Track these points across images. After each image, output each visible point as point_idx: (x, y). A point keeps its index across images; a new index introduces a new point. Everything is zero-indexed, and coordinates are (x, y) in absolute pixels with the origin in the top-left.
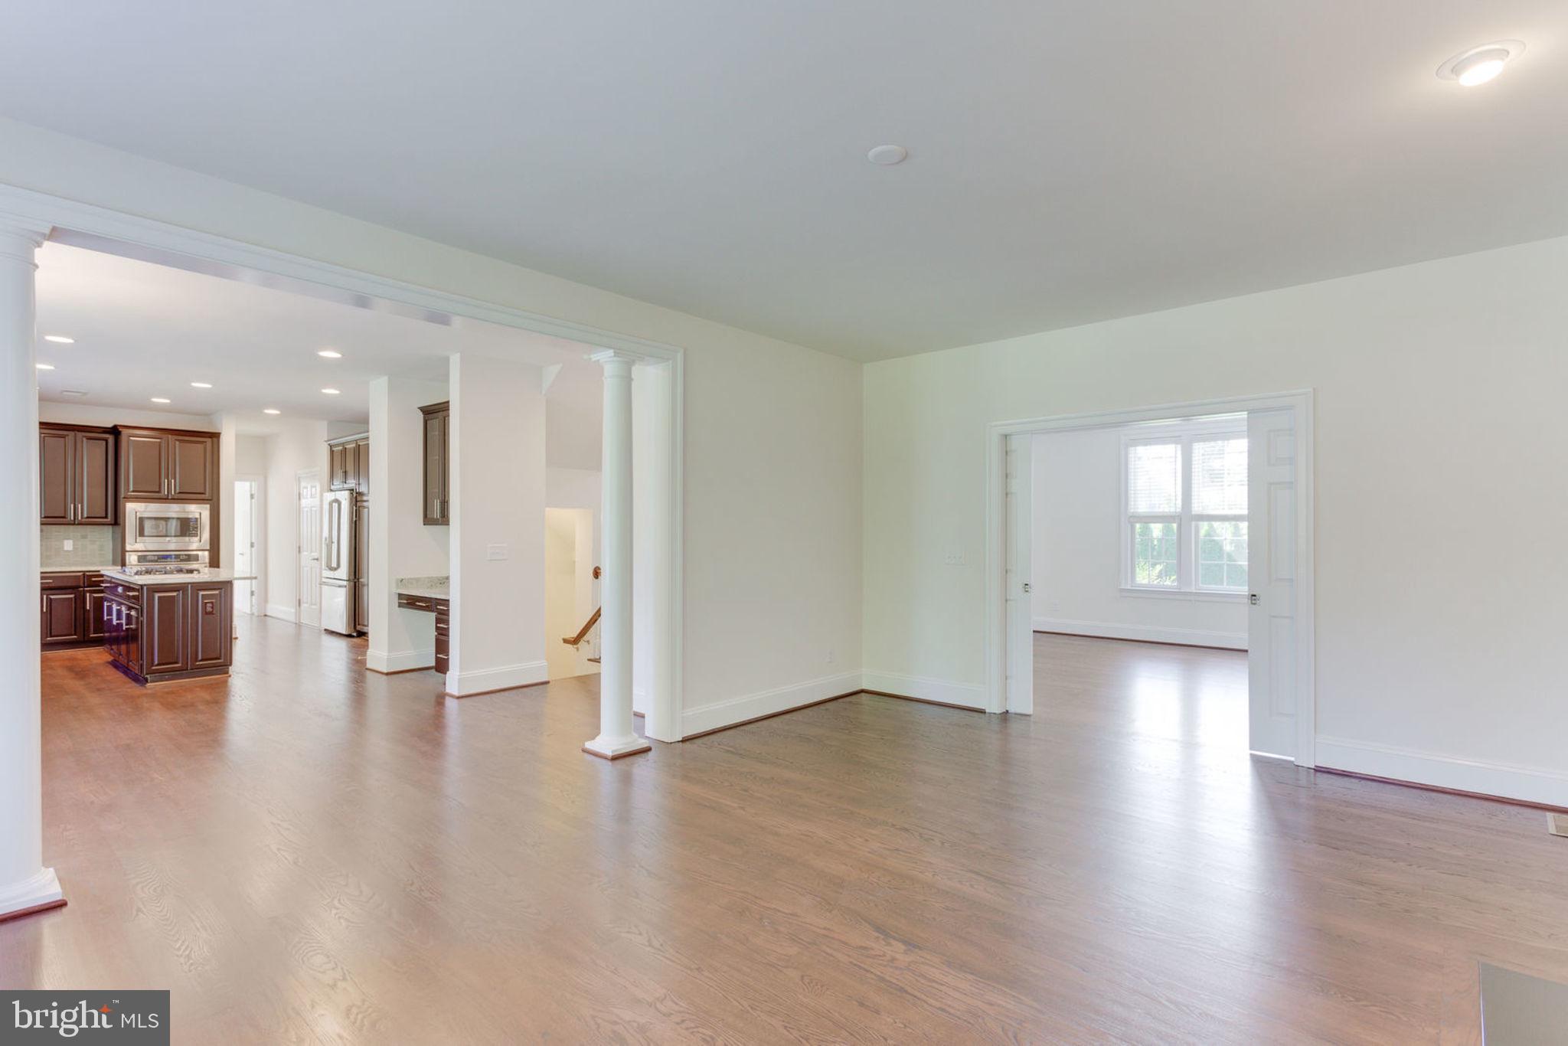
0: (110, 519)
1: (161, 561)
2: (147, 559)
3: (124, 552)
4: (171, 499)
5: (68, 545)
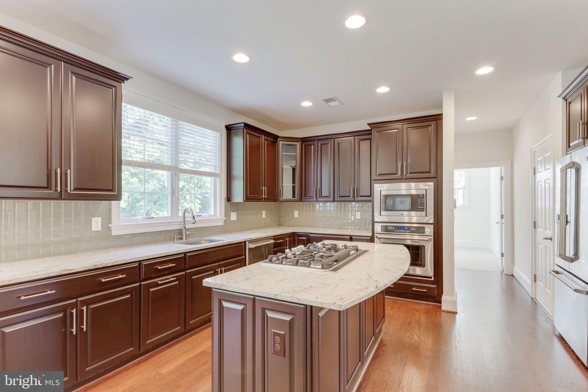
1: (397, 231)
2: (388, 229)
3: (373, 222)
4: (404, 179)
5: (358, 215)
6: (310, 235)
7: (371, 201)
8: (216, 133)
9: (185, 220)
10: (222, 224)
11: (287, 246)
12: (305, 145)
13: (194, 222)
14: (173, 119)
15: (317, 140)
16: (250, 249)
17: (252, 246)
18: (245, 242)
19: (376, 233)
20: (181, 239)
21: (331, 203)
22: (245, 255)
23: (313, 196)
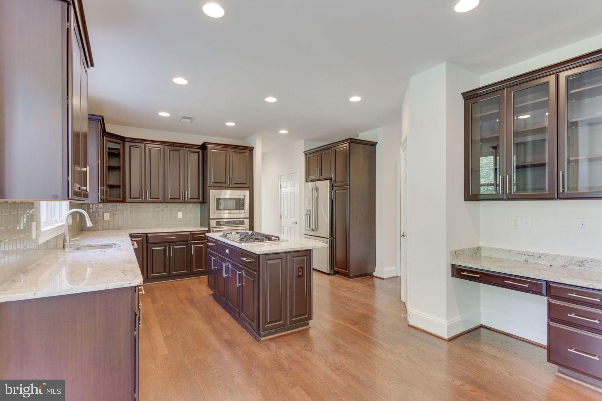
0: (200, 200)
1: (227, 224)
2: (221, 223)
3: (209, 220)
4: (231, 187)
5: (180, 215)
15: (146, 145)
19: (212, 228)
23: (141, 198)
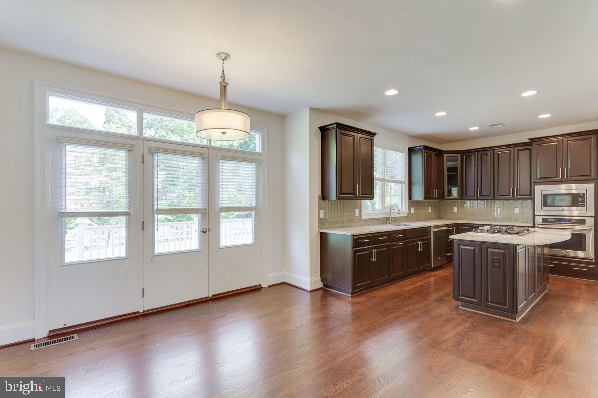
0: (532, 196)
1: (558, 222)
2: (549, 221)
3: (534, 216)
4: (565, 181)
5: (517, 211)
6: (473, 225)
7: (532, 199)
8: (402, 153)
9: (391, 212)
10: (406, 215)
11: (454, 233)
12: (465, 156)
13: (399, 213)
14: (382, 149)
15: (478, 152)
16: (433, 231)
17: (436, 230)
18: (430, 227)
19: (537, 224)
20: (389, 223)
21: (481, 201)
22: (430, 235)
23: (474, 196)
